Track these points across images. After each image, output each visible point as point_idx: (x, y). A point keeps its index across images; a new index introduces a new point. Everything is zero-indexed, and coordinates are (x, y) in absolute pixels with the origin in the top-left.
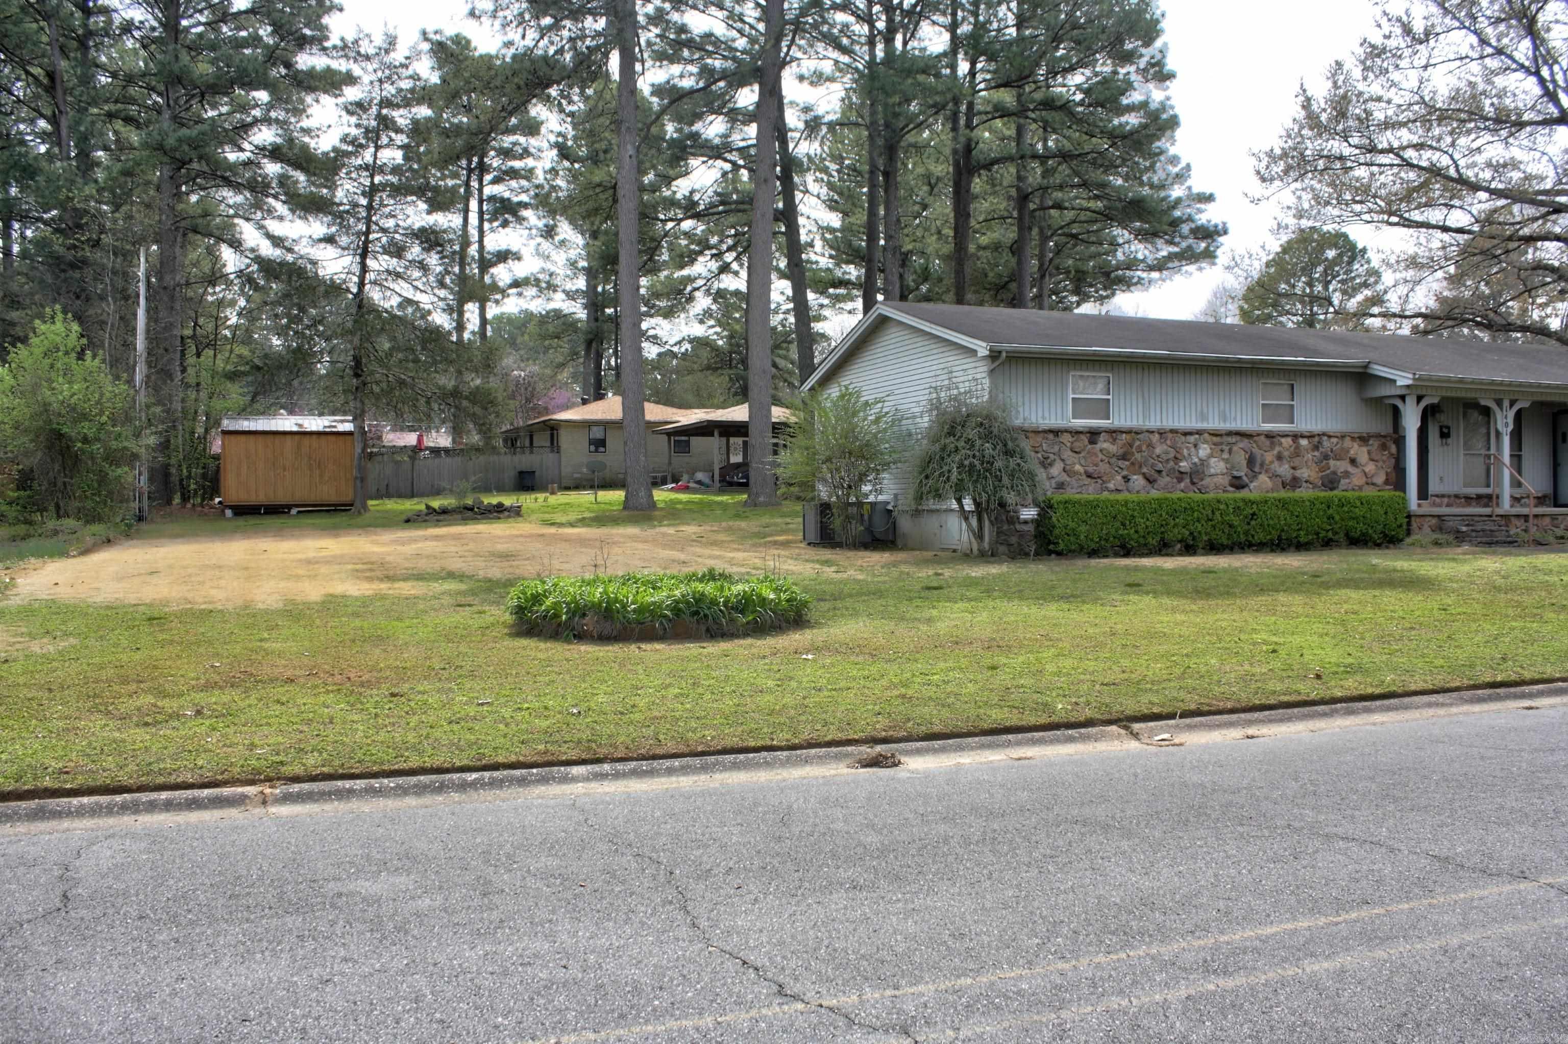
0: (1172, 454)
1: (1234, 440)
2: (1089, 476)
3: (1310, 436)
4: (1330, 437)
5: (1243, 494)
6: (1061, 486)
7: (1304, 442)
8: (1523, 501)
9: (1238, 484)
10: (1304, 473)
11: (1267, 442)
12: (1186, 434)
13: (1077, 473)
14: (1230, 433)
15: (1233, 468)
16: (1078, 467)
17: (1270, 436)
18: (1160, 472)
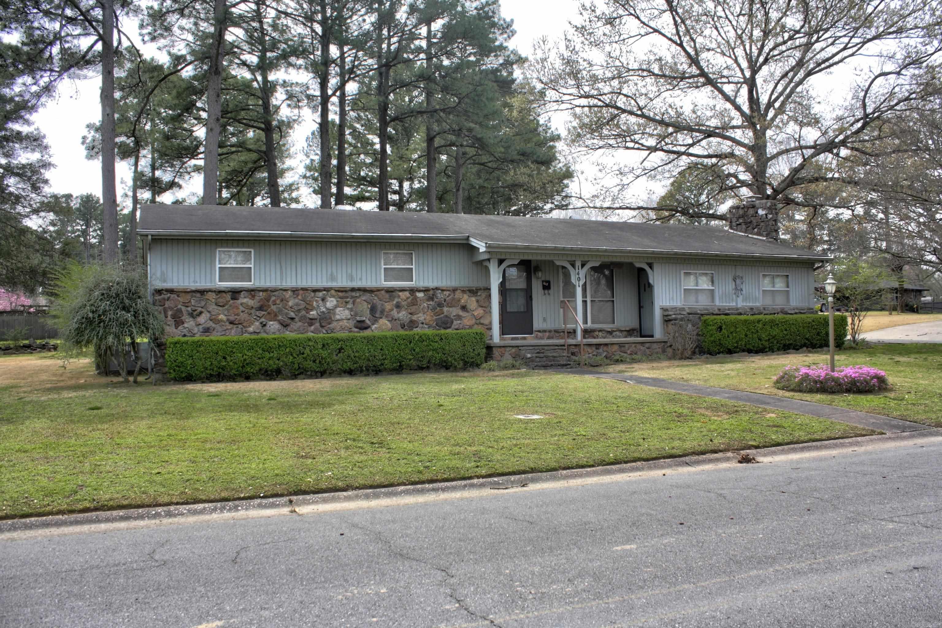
0: (303, 305)
1: (358, 295)
2: (231, 323)
3: (426, 290)
4: (443, 290)
5: (367, 333)
6: (207, 330)
7: (420, 295)
8: (614, 333)
9: (362, 326)
10: (420, 317)
11: (387, 296)
12: (315, 291)
13: (221, 321)
14: (353, 290)
15: (356, 315)
16: (222, 317)
17: (390, 291)
18: (292, 319)
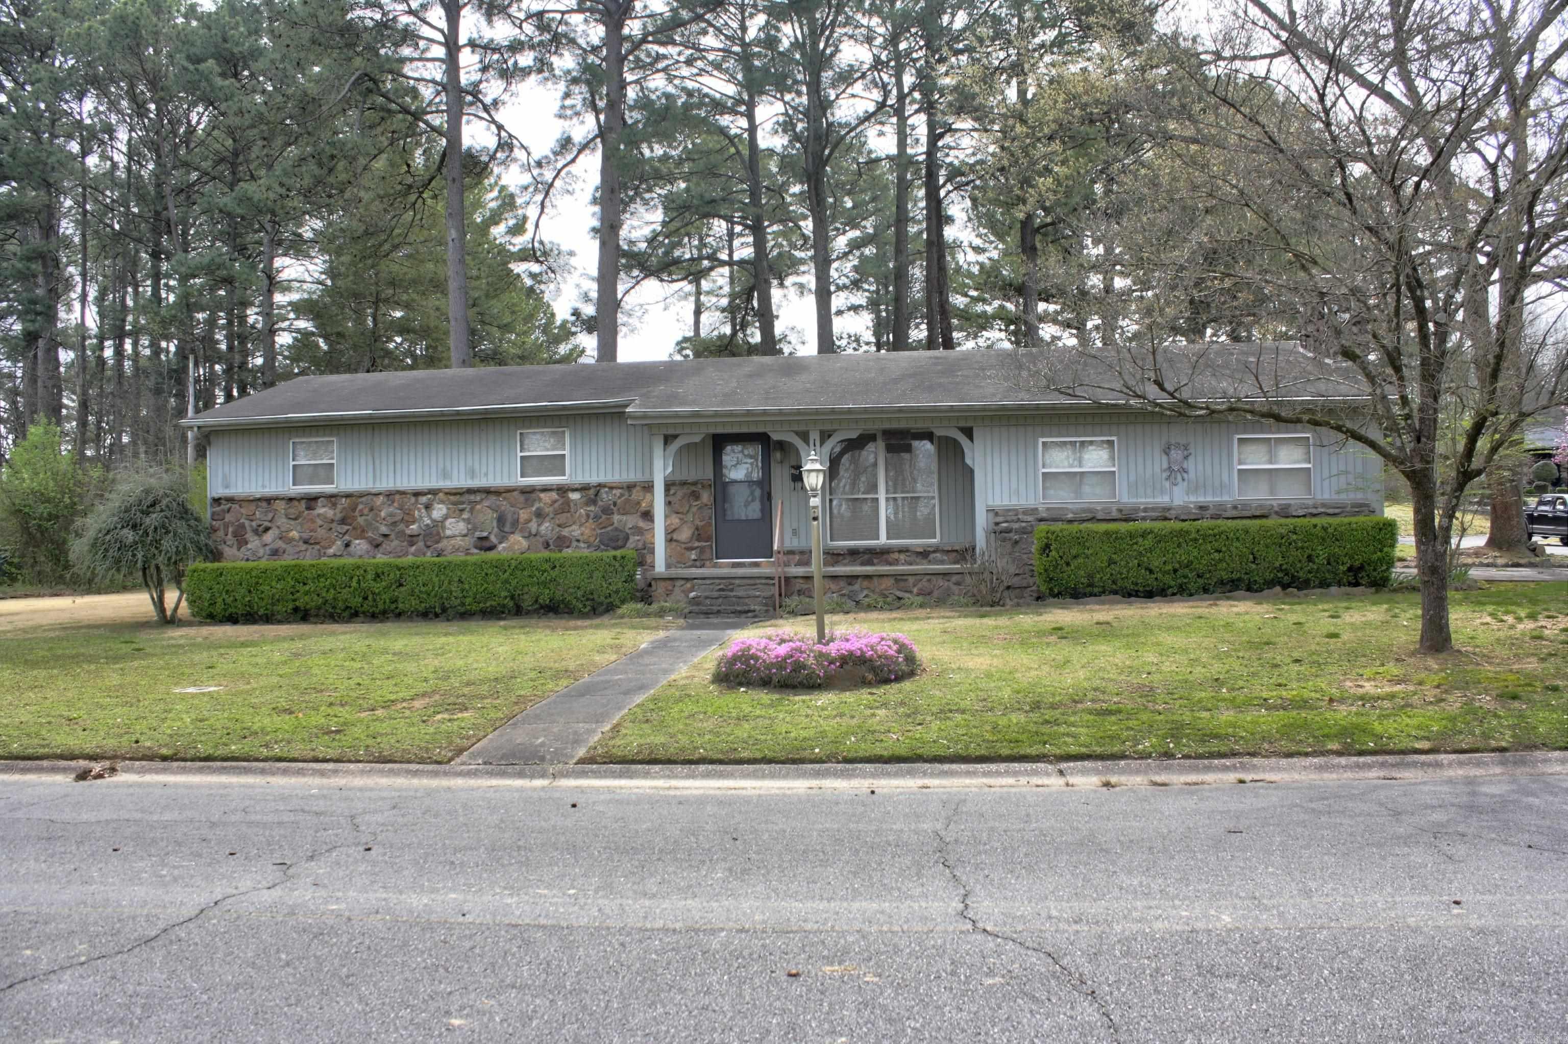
0: (399, 514)
1: (478, 498)
2: (306, 542)
3: (584, 488)
4: (611, 488)
5: (491, 555)
6: (275, 553)
7: (575, 496)
9: (484, 545)
10: (575, 531)
11: (522, 498)
12: (417, 494)
13: (292, 540)
14: (470, 491)
15: (475, 529)
16: (294, 534)
17: (528, 492)
18: (385, 536)
